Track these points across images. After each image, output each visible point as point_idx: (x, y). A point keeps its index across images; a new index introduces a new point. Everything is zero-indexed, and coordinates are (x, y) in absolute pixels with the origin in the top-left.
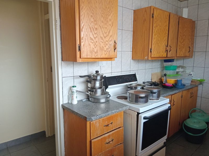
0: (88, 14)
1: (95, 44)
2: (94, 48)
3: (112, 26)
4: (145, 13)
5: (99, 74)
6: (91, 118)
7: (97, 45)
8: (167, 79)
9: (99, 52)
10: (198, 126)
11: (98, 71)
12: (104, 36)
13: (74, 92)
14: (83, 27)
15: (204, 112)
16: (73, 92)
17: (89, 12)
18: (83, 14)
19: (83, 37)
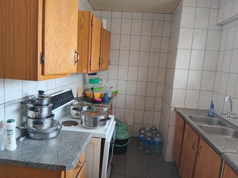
0: (54, 8)
1: (59, 53)
2: (58, 58)
3: (74, 30)
4: (82, 17)
5: (45, 95)
6: (72, 165)
7: (61, 55)
8: (94, 93)
9: (62, 65)
10: (123, 137)
11: (43, 92)
12: (67, 42)
13: (13, 130)
14: (48, 27)
15: (120, 122)
16: (11, 130)
17: (55, 5)
18: (49, 6)
19: (48, 42)
